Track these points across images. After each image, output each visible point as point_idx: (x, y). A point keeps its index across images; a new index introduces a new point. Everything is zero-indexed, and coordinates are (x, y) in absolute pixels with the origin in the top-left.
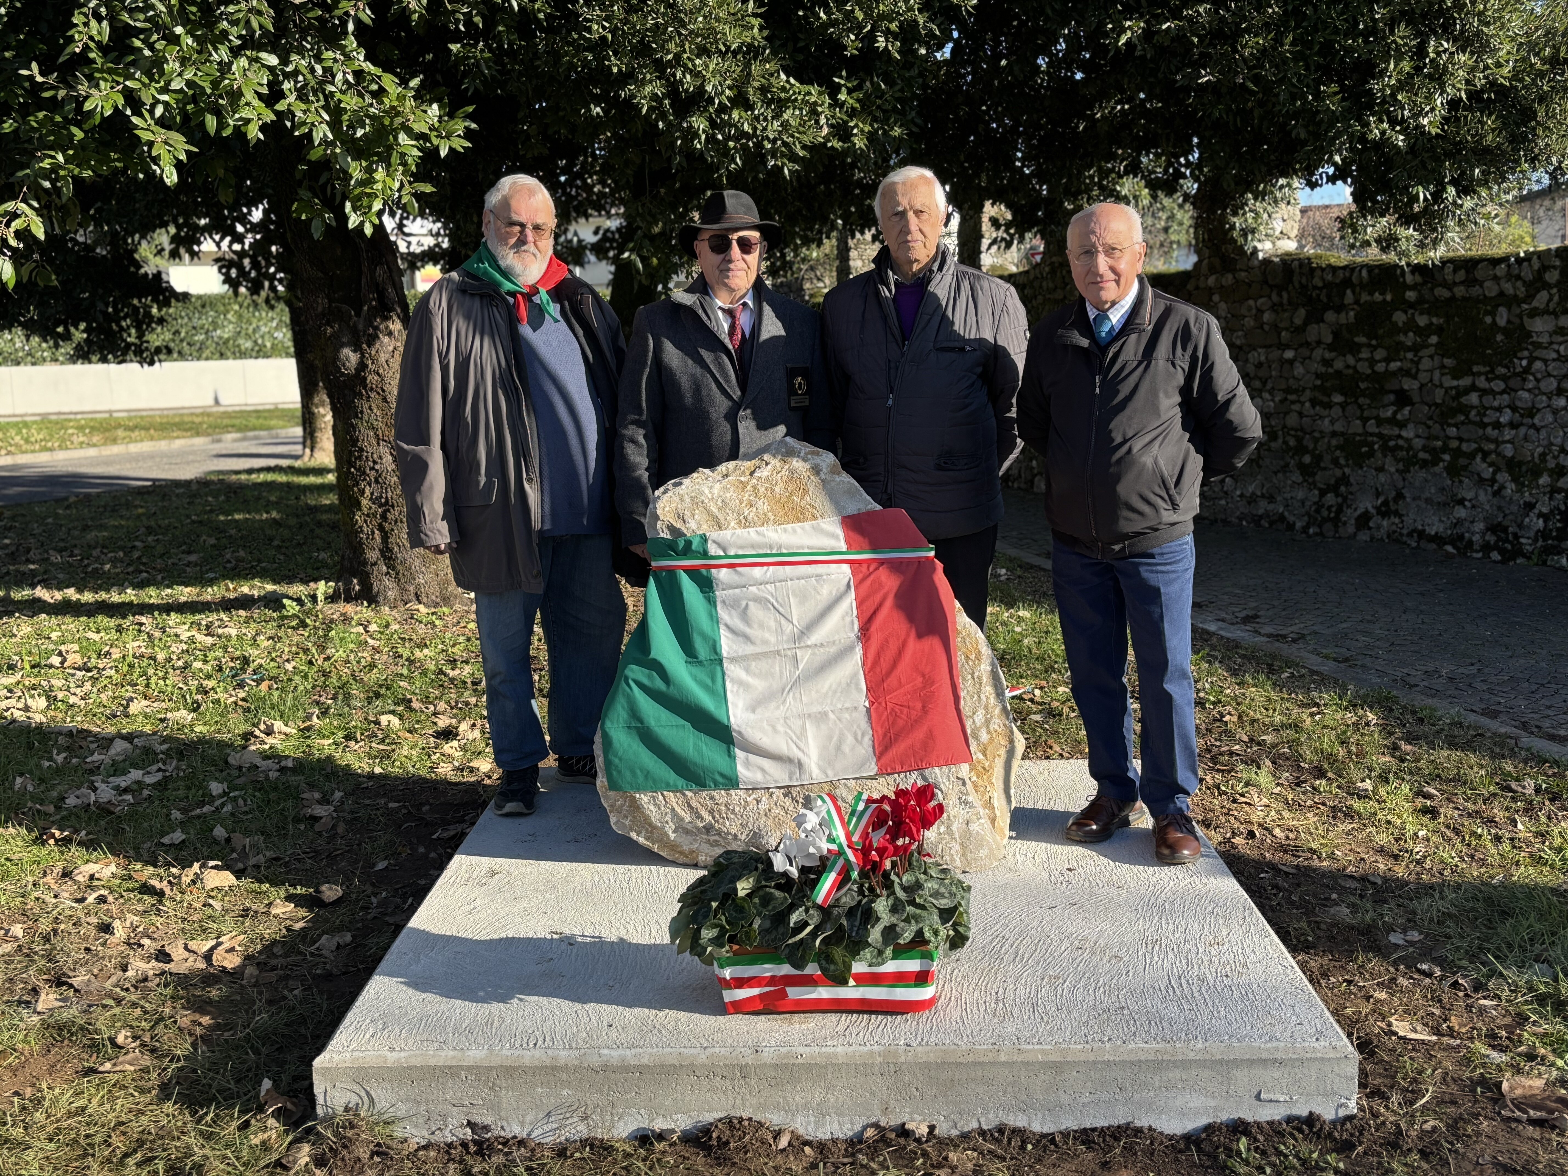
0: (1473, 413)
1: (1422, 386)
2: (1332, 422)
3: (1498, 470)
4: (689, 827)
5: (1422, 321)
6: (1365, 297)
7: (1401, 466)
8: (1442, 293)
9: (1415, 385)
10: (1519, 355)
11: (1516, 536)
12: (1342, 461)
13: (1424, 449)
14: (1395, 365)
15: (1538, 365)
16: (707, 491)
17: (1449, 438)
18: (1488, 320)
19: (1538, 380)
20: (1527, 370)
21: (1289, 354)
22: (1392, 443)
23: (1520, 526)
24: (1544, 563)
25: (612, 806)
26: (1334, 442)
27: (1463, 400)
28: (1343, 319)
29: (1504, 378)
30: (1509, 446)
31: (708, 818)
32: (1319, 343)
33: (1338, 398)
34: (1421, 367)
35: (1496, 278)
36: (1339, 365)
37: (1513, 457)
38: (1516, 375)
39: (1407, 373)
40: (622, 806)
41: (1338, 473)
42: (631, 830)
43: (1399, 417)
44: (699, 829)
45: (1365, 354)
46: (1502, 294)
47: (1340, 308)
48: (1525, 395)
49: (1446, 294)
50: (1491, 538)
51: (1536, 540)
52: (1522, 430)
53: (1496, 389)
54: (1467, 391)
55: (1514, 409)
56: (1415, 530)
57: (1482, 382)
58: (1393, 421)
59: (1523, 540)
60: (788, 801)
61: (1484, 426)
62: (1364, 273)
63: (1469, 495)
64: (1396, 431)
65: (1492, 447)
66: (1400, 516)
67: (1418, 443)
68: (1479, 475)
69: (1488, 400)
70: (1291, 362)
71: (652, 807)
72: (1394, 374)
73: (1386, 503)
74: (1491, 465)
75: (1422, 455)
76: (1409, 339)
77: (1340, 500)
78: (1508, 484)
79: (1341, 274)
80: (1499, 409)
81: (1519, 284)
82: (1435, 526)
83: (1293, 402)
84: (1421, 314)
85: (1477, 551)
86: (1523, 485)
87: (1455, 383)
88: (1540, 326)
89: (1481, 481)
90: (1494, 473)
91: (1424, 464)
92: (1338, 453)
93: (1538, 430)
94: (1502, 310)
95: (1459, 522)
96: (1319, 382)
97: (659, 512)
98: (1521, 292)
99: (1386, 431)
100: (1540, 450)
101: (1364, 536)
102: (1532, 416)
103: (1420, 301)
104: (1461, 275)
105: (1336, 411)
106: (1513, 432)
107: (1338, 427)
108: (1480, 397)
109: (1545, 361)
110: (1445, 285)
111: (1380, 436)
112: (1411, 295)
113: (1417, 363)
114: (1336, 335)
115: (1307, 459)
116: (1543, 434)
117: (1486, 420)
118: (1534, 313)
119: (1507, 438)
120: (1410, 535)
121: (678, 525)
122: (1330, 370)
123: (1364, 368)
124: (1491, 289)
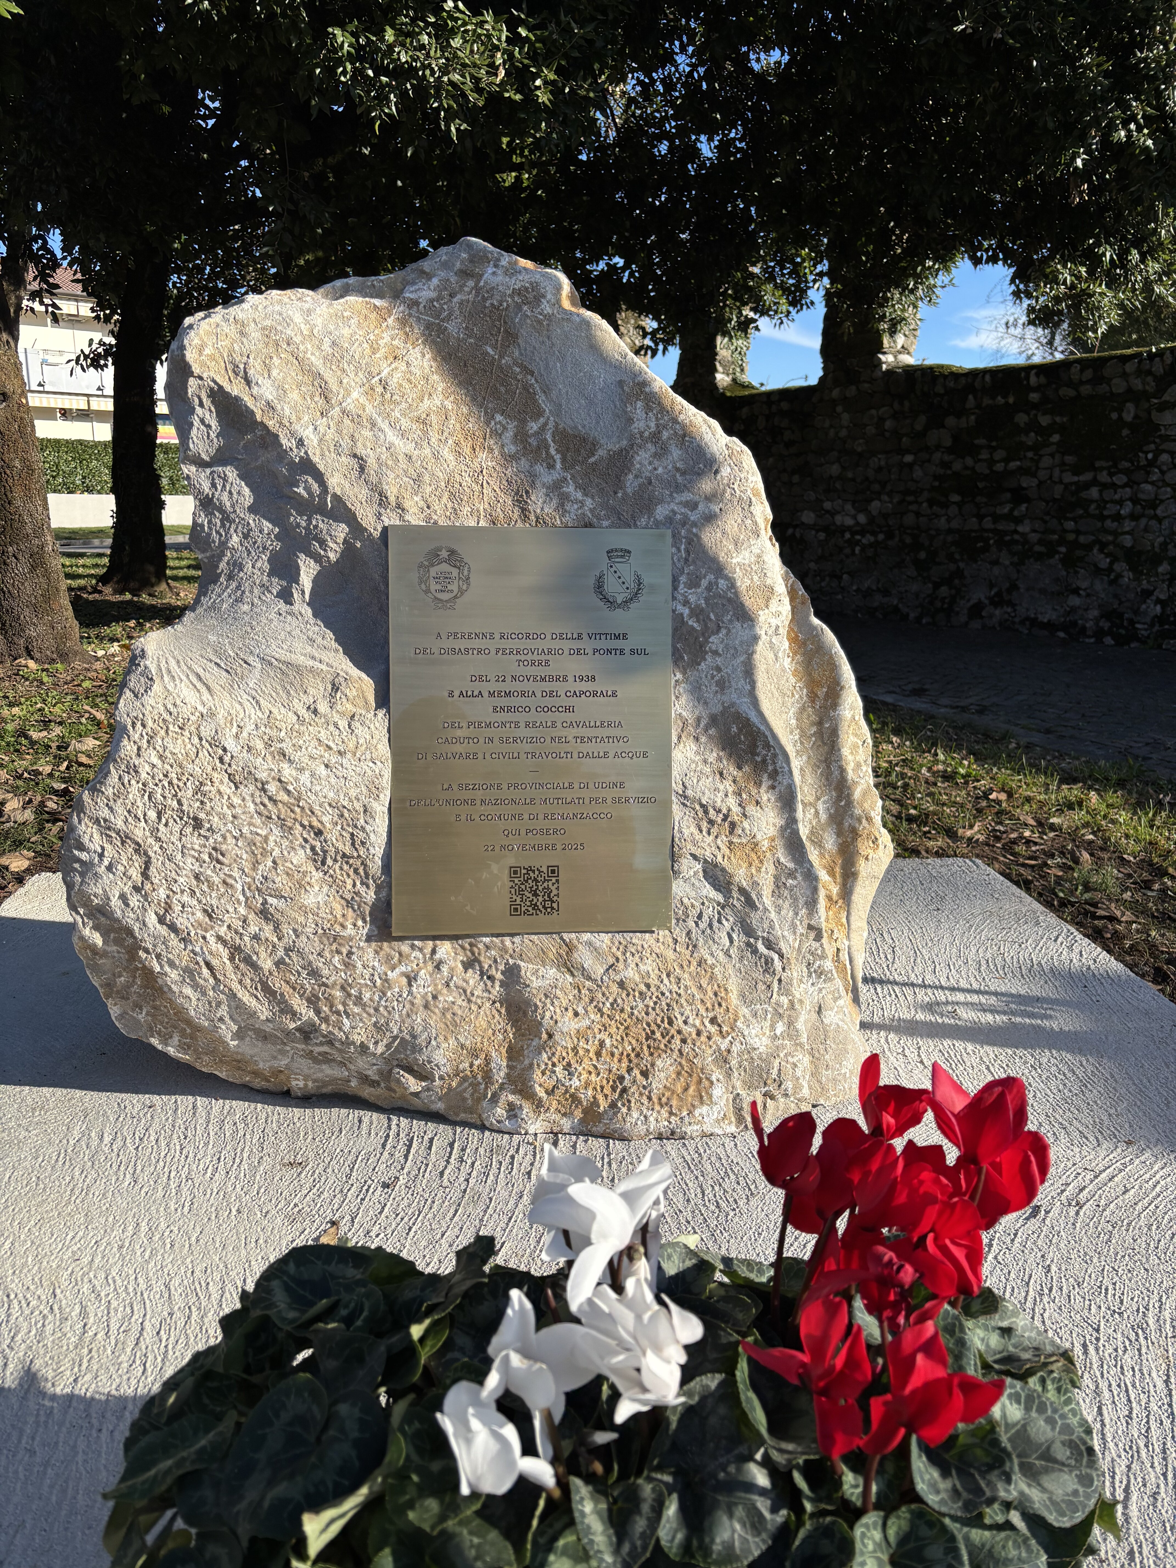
0: (1093, 506)
1: (1041, 483)
2: (949, 520)
3: (1115, 559)
5: (1045, 420)
6: (987, 401)
7: (1016, 559)
8: (1067, 392)
9: (1034, 482)
10: (1145, 448)
11: (1132, 622)
12: (957, 556)
13: (1040, 542)
14: (1014, 465)
15: (1165, 457)
17: (1065, 531)
18: (1114, 416)
19: (1163, 473)
20: (1152, 463)
21: (909, 458)
22: (1008, 538)
23: (1136, 612)
24: (1160, 646)
26: (950, 539)
27: (1084, 495)
28: (963, 423)
29: (1127, 472)
30: (1128, 537)
32: (938, 447)
33: (955, 498)
34: (1042, 465)
35: (1124, 375)
36: (957, 466)
37: (1133, 547)
38: (1140, 468)
39: (1026, 472)
40: (128, 986)
41: (952, 567)
42: (151, 1030)
43: (1016, 513)
44: (288, 1033)
45: (984, 455)
46: (1130, 390)
47: (961, 413)
48: (1148, 487)
49: (1071, 393)
50: (1105, 625)
51: (1152, 625)
52: (1143, 522)
53: (1119, 483)
54: (1087, 486)
55: (1135, 501)
56: (1028, 618)
57: (1103, 477)
58: (1009, 517)
59: (1138, 626)
61: (1102, 518)
62: (988, 378)
63: (1084, 584)
64: (1012, 526)
65: (1110, 538)
66: (1013, 606)
67: (1034, 537)
68: (1095, 565)
69: (1108, 494)
70: (910, 466)
72: (1013, 473)
73: (999, 594)
75: (1037, 548)
76: (1031, 438)
77: (953, 592)
79: (963, 381)
80: (1120, 502)
81: (1149, 379)
82: (1048, 614)
83: (910, 503)
84: (1044, 414)
85: (1090, 637)
86: (1141, 573)
87: (1076, 479)
88: (1170, 419)
89: (1098, 571)
90: (1112, 563)
91: (1039, 557)
92: (953, 549)
93: (1160, 520)
94: (1130, 406)
95: (1073, 610)
96: (937, 484)
98: (1152, 386)
99: (1002, 526)
100: (1161, 539)
101: (976, 625)
102: (1155, 507)
103: (1044, 401)
104: (1088, 374)
105: (953, 510)
106: (1133, 524)
107: (954, 524)
108: (1101, 492)
109: (1172, 454)
110: (1071, 384)
111: (996, 531)
112: (1034, 396)
113: (1037, 462)
114: (956, 438)
115: (923, 555)
116: (1166, 524)
117: (1106, 513)
118: (1163, 407)
119: (1127, 529)
120: (1022, 622)
121: (235, 389)
122: (949, 472)
123: (982, 468)
124: (1119, 386)
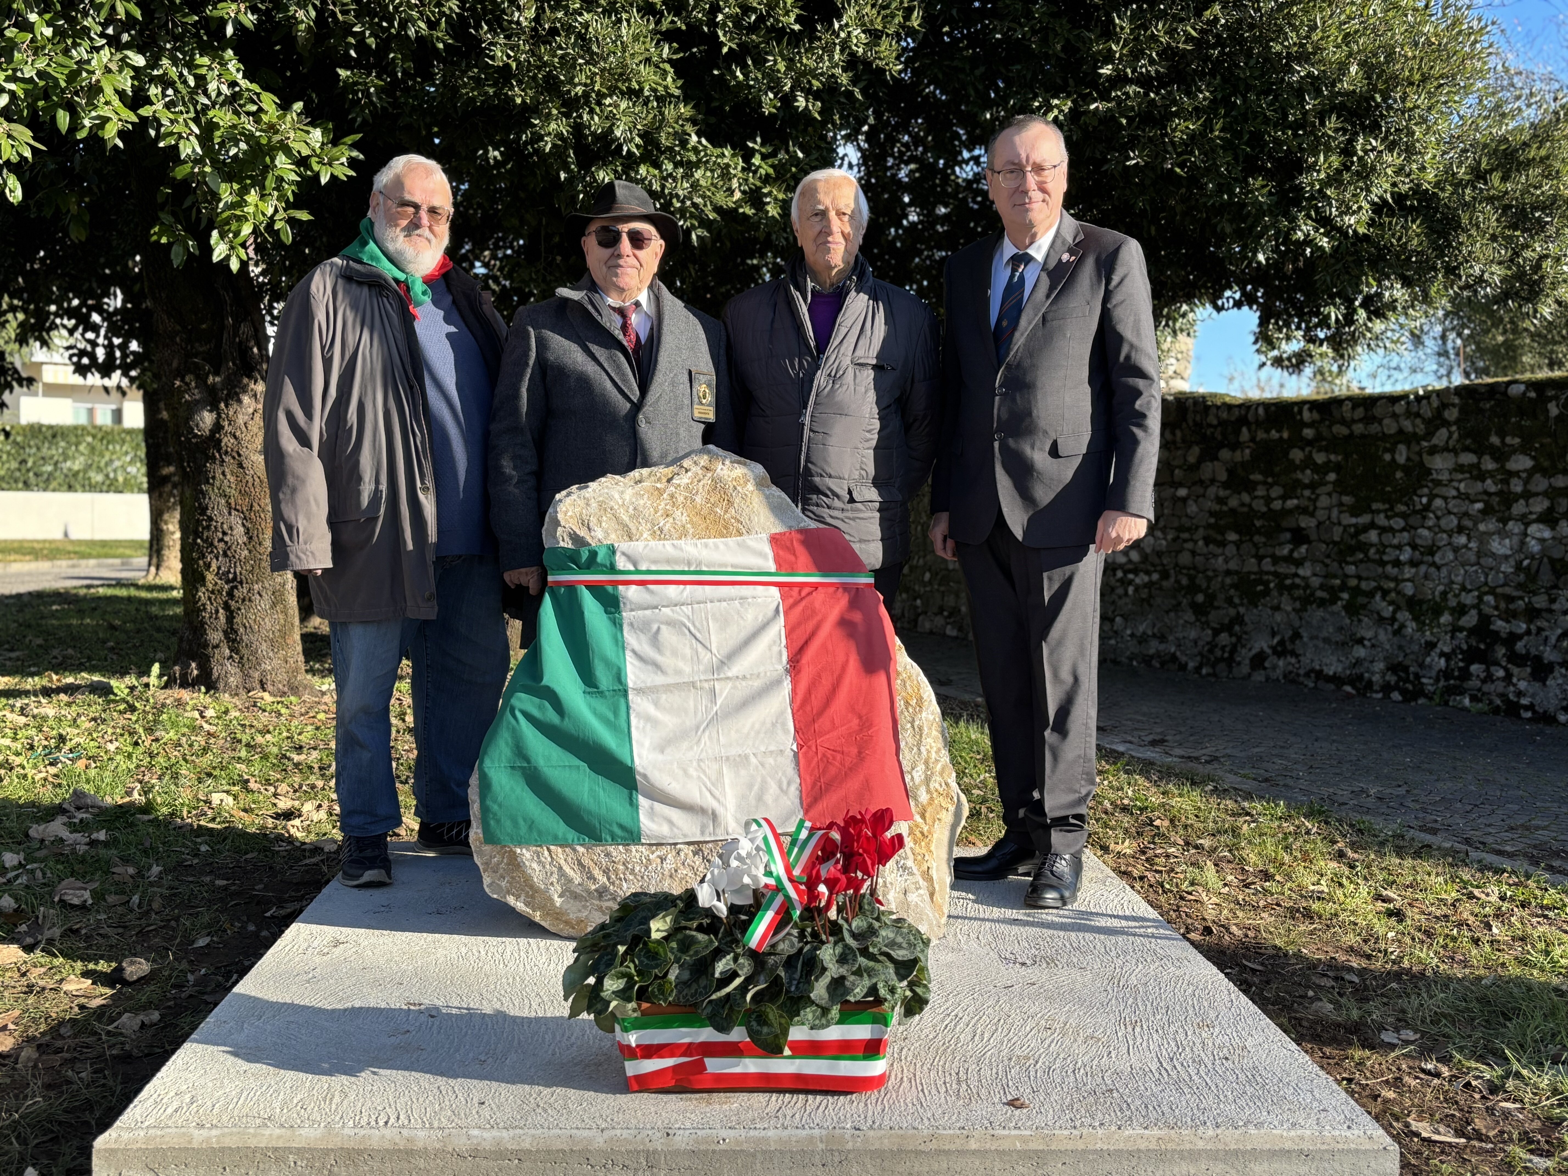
0: (1372, 551)
1: (1320, 524)
2: (1226, 561)
3: (1398, 608)
4: (578, 890)
5: (1320, 458)
6: (1261, 435)
7: (1298, 605)
8: (1341, 430)
9: (1313, 523)
10: (1419, 492)
11: (1417, 676)
12: (1236, 600)
13: (1322, 587)
14: (1292, 503)
15: (1438, 502)
16: (617, 496)
17: (1347, 576)
18: (1387, 457)
19: (1438, 518)
20: (1427, 508)
21: (1182, 492)
22: (1288, 582)
23: (1421, 665)
24: (1446, 703)
25: (487, 864)
26: (1228, 581)
27: (1362, 538)
28: (1238, 456)
29: (1404, 516)
30: (1409, 584)
31: (602, 879)
32: (1213, 481)
33: (1232, 536)
34: (1319, 504)
35: (1395, 416)
36: (1233, 502)
37: (1414, 595)
38: (1415, 512)
39: (1304, 511)
40: (499, 864)
41: (1232, 612)
42: (509, 893)
43: (1296, 555)
44: (589, 893)
45: (1260, 492)
46: (1401, 431)
47: (1235, 446)
48: (1425, 532)
49: (1345, 431)
50: (1392, 678)
51: (1437, 680)
52: (1423, 569)
53: (1396, 527)
54: (1366, 528)
55: (1414, 547)
56: (1312, 670)
57: (1381, 520)
58: (1289, 559)
59: (1424, 680)
60: (698, 860)
61: (1383, 564)
62: (1261, 411)
63: (1369, 634)
64: (1293, 569)
65: (1392, 585)
66: (1297, 656)
67: (1316, 582)
68: (1378, 613)
69: (1387, 538)
70: (1184, 500)
71: (535, 865)
72: (1290, 512)
73: (1282, 642)
74: (1391, 603)
75: (1320, 594)
76: (1307, 476)
77: (1234, 639)
78: (1408, 623)
79: (1236, 412)
80: (1399, 547)
81: (1418, 421)
82: (1333, 666)
83: (1185, 541)
84: (1319, 451)
85: (1377, 692)
86: (1424, 623)
87: (1353, 520)
88: (1440, 464)
89: (1381, 620)
90: (1394, 612)
91: (1322, 603)
92: (1232, 592)
93: (1438, 568)
94: (1402, 448)
95: (1358, 662)
96: (1212, 520)
97: (560, 516)
98: (1421, 429)
99: (1282, 569)
100: (1441, 588)
101: (1259, 677)
102: (1432, 554)
103: (1319, 437)
104: (1360, 412)
105: (1231, 550)
106: (1413, 570)
107: (1233, 565)
108: (1380, 535)
109: (1445, 499)
110: (1343, 422)
111: (1276, 574)
112: (1308, 433)
113: (1315, 501)
114: (1231, 472)
115: (1200, 598)
116: (1444, 572)
117: (1386, 558)
118: (1433, 451)
119: (1407, 576)
120: (1307, 675)
121: (582, 533)
122: (1225, 508)
123: (1259, 506)
124: (1390, 427)
